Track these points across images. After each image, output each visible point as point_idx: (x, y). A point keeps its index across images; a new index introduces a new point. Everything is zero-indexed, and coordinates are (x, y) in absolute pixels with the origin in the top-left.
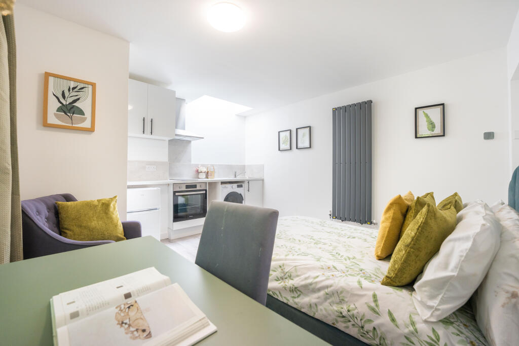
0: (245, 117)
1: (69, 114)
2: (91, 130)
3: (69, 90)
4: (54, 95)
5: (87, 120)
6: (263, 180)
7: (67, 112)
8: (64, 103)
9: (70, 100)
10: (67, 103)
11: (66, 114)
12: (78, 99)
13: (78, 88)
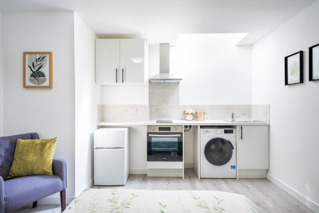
0: (252, 45)
1: (37, 78)
2: (50, 87)
3: (36, 61)
4: (29, 66)
5: (47, 80)
6: (269, 126)
7: (35, 76)
8: (34, 70)
9: (37, 68)
10: (36, 70)
11: (35, 78)
12: (41, 66)
13: (41, 58)
